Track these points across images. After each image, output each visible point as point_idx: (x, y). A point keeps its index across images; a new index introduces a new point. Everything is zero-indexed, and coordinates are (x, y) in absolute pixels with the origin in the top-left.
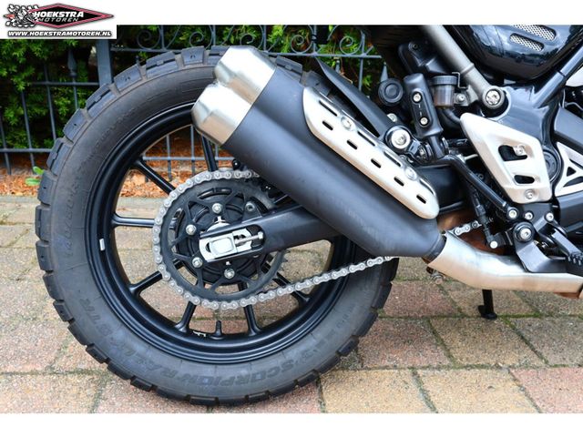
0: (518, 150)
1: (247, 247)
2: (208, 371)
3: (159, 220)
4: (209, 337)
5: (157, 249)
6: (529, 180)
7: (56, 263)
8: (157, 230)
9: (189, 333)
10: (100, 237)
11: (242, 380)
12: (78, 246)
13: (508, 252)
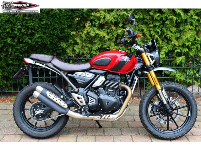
0: (80, 98)
1: (42, 112)
2: (38, 133)
3: (30, 109)
4: (39, 128)
5: (30, 113)
6: (82, 102)
7: (15, 115)
8: (30, 110)
9: (36, 127)
10: (22, 111)
11: (44, 134)
12: (19, 113)
13: (81, 113)
